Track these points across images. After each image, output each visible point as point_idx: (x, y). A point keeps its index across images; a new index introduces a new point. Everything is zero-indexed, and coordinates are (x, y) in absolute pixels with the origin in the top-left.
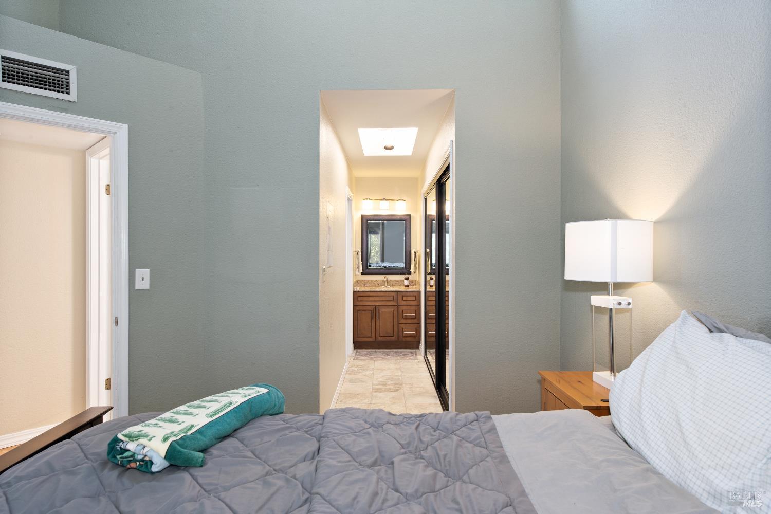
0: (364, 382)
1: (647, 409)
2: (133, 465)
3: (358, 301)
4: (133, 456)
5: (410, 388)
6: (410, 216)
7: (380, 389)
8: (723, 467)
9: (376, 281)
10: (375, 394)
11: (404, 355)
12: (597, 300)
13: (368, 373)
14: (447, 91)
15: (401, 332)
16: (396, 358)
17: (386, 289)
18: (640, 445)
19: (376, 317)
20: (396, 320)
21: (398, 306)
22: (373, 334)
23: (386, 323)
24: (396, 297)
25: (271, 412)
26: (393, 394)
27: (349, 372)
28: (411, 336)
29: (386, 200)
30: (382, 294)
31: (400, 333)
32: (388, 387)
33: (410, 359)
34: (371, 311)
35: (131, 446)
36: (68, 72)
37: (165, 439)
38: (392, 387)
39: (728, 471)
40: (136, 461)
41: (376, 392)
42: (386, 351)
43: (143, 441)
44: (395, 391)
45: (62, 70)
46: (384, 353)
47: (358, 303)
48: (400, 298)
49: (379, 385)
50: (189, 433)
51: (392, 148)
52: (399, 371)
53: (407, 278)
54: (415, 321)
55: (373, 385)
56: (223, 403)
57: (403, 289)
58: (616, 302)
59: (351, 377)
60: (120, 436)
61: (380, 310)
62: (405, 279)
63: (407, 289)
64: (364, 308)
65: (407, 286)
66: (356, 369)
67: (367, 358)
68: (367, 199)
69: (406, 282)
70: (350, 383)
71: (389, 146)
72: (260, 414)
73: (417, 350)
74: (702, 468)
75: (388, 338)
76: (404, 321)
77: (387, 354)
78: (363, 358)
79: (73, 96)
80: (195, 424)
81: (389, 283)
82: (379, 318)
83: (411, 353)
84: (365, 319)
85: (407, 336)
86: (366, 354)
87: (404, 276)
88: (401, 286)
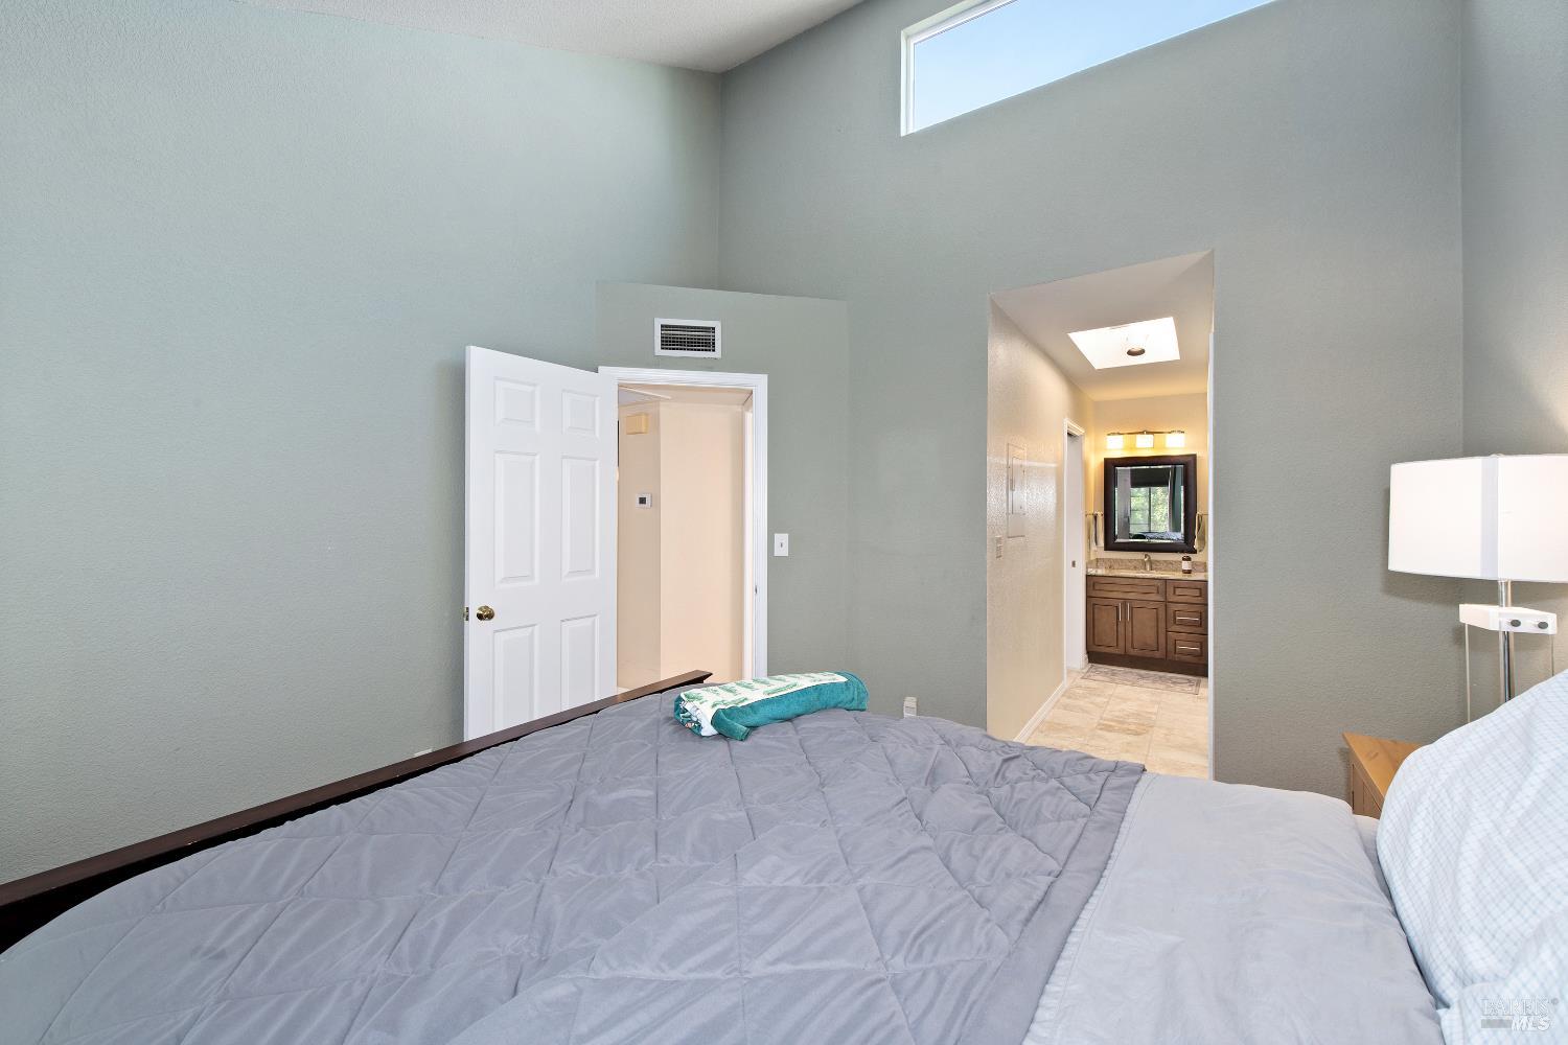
0: (1087, 712)
1: (1423, 814)
2: (689, 725)
3: (1094, 589)
4: (690, 717)
5: (1166, 735)
6: (1194, 456)
7: (1111, 726)
8: (1494, 936)
9: (1130, 561)
10: (1100, 732)
11: (1174, 683)
12: (1472, 614)
13: (1099, 700)
14: (1199, 255)
15: (1173, 647)
16: (1158, 685)
17: (1148, 575)
18: (1394, 872)
19: (1126, 618)
20: (1162, 625)
21: (1166, 603)
22: (1121, 643)
23: (1144, 631)
24: (1162, 588)
25: (847, 706)
26: (1130, 738)
27: (1067, 694)
28: (1190, 653)
29: (1148, 433)
30: (1137, 581)
31: (1171, 647)
32: (1126, 726)
33: (1183, 691)
34: (1118, 609)
35: (688, 706)
36: (714, 329)
37: (714, 705)
38: (1133, 727)
39: (1501, 944)
40: (691, 721)
41: (1101, 729)
42: (1143, 672)
43: (696, 703)
44: (1137, 734)
45: (709, 328)
46: (1141, 676)
47: (1093, 594)
48: (1170, 590)
49: (1112, 720)
50: (740, 705)
51: (1142, 352)
52: (1156, 706)
53: (1189, 559)
54: (1199, 630)
55: (1101, 718)
56: (787, 684)
57: (1179, 575)
58: (1506, 620)
59: (1068, 701)
60: (682, 695)
61: (1132, 608)
62: (1183, 559)
63: (1187, 577)
64: (1106, 602)
65: (1189, 572)
66: (1081, 692)
67: (1107, 679)
68: (1114, 434)
69: (1186, 565)
70: (1065, 709)
71: (1136, 348)
72: (832, 703)
73: (1203, 680)
74: (1461, 929)
75: (1148, 654)
76: (1178, 628)
77: (1142, 677)
78: (1099, 677)
79: (717, 354)
80: (748, 697)
81: (1153, 565)
82: (1132, 618)
83: (1190, 681)
84: (1106, 619)
85: (1183, 653)
86: (1106, 673)
87: (1182, 555)
88: (1176, 570)
